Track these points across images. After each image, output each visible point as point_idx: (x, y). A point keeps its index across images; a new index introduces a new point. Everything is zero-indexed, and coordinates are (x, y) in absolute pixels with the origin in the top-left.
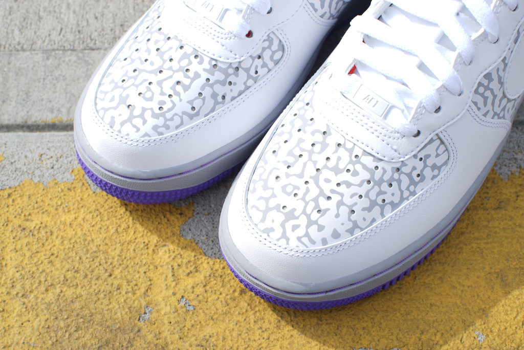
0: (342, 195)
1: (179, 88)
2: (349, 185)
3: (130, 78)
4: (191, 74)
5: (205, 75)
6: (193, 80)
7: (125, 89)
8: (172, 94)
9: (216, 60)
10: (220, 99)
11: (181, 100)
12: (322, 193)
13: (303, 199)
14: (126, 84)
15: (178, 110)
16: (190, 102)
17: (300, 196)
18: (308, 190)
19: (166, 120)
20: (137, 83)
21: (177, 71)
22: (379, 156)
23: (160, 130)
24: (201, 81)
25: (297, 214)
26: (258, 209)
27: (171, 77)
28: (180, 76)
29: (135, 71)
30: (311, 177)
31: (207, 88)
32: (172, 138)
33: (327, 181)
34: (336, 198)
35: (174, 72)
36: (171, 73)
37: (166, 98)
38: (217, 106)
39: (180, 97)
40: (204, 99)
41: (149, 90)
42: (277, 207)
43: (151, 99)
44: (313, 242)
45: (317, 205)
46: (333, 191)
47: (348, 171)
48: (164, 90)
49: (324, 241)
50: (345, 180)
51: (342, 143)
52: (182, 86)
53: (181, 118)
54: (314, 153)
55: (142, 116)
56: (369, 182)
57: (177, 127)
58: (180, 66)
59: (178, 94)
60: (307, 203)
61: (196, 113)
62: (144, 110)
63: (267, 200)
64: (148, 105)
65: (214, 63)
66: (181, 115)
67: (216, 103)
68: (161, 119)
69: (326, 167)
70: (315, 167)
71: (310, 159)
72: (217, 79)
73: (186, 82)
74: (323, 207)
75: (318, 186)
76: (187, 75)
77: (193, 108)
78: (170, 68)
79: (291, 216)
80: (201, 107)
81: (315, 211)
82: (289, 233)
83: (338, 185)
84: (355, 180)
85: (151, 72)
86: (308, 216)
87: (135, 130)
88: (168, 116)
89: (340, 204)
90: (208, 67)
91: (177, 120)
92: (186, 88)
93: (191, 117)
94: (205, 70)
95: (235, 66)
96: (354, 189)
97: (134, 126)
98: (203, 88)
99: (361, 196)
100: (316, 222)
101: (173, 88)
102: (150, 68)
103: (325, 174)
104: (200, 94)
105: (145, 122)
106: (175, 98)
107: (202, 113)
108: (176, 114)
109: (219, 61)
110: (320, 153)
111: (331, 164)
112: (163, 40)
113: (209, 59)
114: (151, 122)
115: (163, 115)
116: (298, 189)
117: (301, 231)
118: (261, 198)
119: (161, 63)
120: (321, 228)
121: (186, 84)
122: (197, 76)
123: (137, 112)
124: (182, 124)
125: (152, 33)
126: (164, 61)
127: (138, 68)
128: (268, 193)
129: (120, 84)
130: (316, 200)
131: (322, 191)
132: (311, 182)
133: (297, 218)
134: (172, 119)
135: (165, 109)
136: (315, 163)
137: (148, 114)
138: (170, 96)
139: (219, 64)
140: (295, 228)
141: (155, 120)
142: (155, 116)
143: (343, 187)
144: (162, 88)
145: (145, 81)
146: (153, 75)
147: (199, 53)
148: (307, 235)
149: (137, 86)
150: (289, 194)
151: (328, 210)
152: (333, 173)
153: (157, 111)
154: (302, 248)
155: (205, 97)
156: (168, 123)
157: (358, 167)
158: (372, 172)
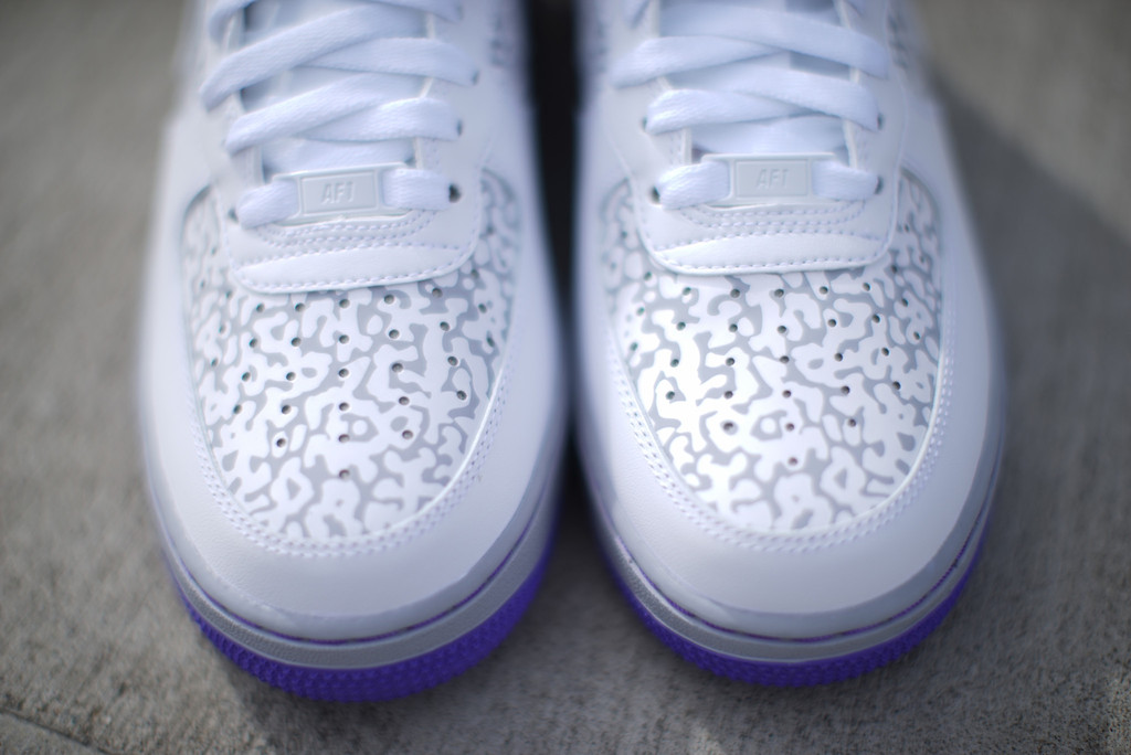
0: (859, 370)
1: (404, 376)
2: (853, 345)
3: (289, 428)
4: (405, 335)
5: (431, 322)
6: (418, 343)
7: (300, 453)
8: (403, 394)
9: (429, 281)
10: (487, 349)
11: (428, 395)
12: (828, 392)
13: (808, 423)
14: (295, 444)
15: (438, 416)
16: (447, 386)
17: (799, 423)
18: (801, 405)
19: (434, 448)
20: (314, 425)
21: (374, 349)
22: (854, 264)
23: (438, 474)
24: (434, 336)
25: (822, 454)
26: (748, 503)
27: (372, 367)
28: (387, 355)
29: (285, 409)
30: (785, 380)
31: (455, 342)
32: (471, 475)
33: (816, 364)
34: (854, 381)
35: (370, 354)
36: (364, 362)
37: (399, 410)
38: (494, 364)
39: (421, 390)
40: (464, 366)
41: (351, 419)
42: (780, 471)
43: (371, 432)
44: (889, 481)
45: (840, 416)
46: (841, 374)
47: (833, 322)
48: (382, 399)
49: (903, 467)
50: (841, 340)
51: (781, 287)
52: (407, 368)
53: (454, 425)
54: (748, 338)
55: (383, 473)
56: (877, 318)
57: (462, 448)
58: (373, 337)
59: (413, 387)
60: (821, 425)
61: (471, 399)
62: (377, 459)
63: (749, 474)
64: (375, 445)
65: (429, 288)
66: (450, 421)
67: (488, 359)
68: (425, 452)
69: (791, 345)
70: (775, 359)
71: (752, 354)
72: (457, 314)
73: (409, 355)
74: (851, 412)
75: (811, 385)
76: (399, 342)
77: (461, 394)
78: (356, 354)
79: (816, 467)
80: (471, 383)
81: (846, 427)
82: (842, 496)
83: (840, 356)
84: (856, 330)
85: (323, 387)
86: (844, 444)
87: (393, 507)
88: (431, 436)
89: (869, 385)
90: (425, 302)
91: (452, 436)
92: (419, 366)
93: (469, 412)
94: (424, 311)
95: (467, 270)
96: (867, 347)
97: (386, 502)
98: (447, 346)
99: (886, 351)
100: (864, 445)
101: (394, 384)
102: (313, 383)
103: (802, 356)
104: (452, 360)
105: (399, 479)
106: (414, 398)
107: (480, 394)
108: (441, 427)
109: (438, 277)
110: (758, 330)
111: (796, 333)
112: (289, 320)
113: (416, 287)
114: (412, 471)
115: (421, 443)
116: (782, 413)
117: (857, 479)
118: (734, 482)
119: (326, 359)
120: (879, 448)
121: (411, 360)
122: (419, 331)
123: (367, 472)
124: (464, 437)
125: (248, 327)
126: (331, 351)
127: (287, 400)
128: (739, 464)
129: (279, 452)
130: (828, 409)
131: (822, 387)
132: (790, 386)
133: (830, 461)
134: (442, 440)
135: (415, 429)
136: (767, 352)
137: (392, 462)
138: (403, 400)
139: (441, 284)
140: (842, 479)
141: (415, 462)
142: (408, 455)
143: (848, 354)
144: (372, 398)
145: (326, 411)
146: (333, 390)
147: (388, 289)
148: (871, 476)
149: (321, 430)
150: (778, 435)
151: (861, 410)
152: (813, 346)
153: (405, 444)
154: (882, 504)
155: (463, 361)
156: (442, 451)
157: (842, 305)
158: (867, 298)
